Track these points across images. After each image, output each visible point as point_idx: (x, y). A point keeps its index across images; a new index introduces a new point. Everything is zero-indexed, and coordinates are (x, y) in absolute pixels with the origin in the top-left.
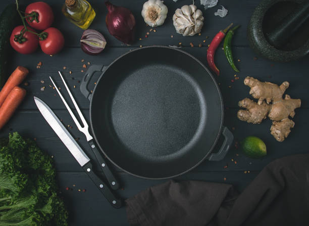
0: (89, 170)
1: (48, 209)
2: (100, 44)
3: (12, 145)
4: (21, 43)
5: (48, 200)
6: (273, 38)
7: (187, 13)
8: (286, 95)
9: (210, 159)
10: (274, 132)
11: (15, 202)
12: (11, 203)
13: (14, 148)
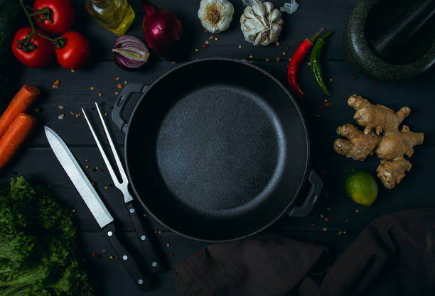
0: (110, 234)
1: (63, 285)
2: (141, 55)
3: (13, 195)
4: (29, 52)
5: (65, 271)
6: (380, 46)
7: (260, 13)
8: (404, 126)
9: (291, 214)
10: (382, 174)
11: (15, 277)
12: (10, 278)
13: (16, 198)
